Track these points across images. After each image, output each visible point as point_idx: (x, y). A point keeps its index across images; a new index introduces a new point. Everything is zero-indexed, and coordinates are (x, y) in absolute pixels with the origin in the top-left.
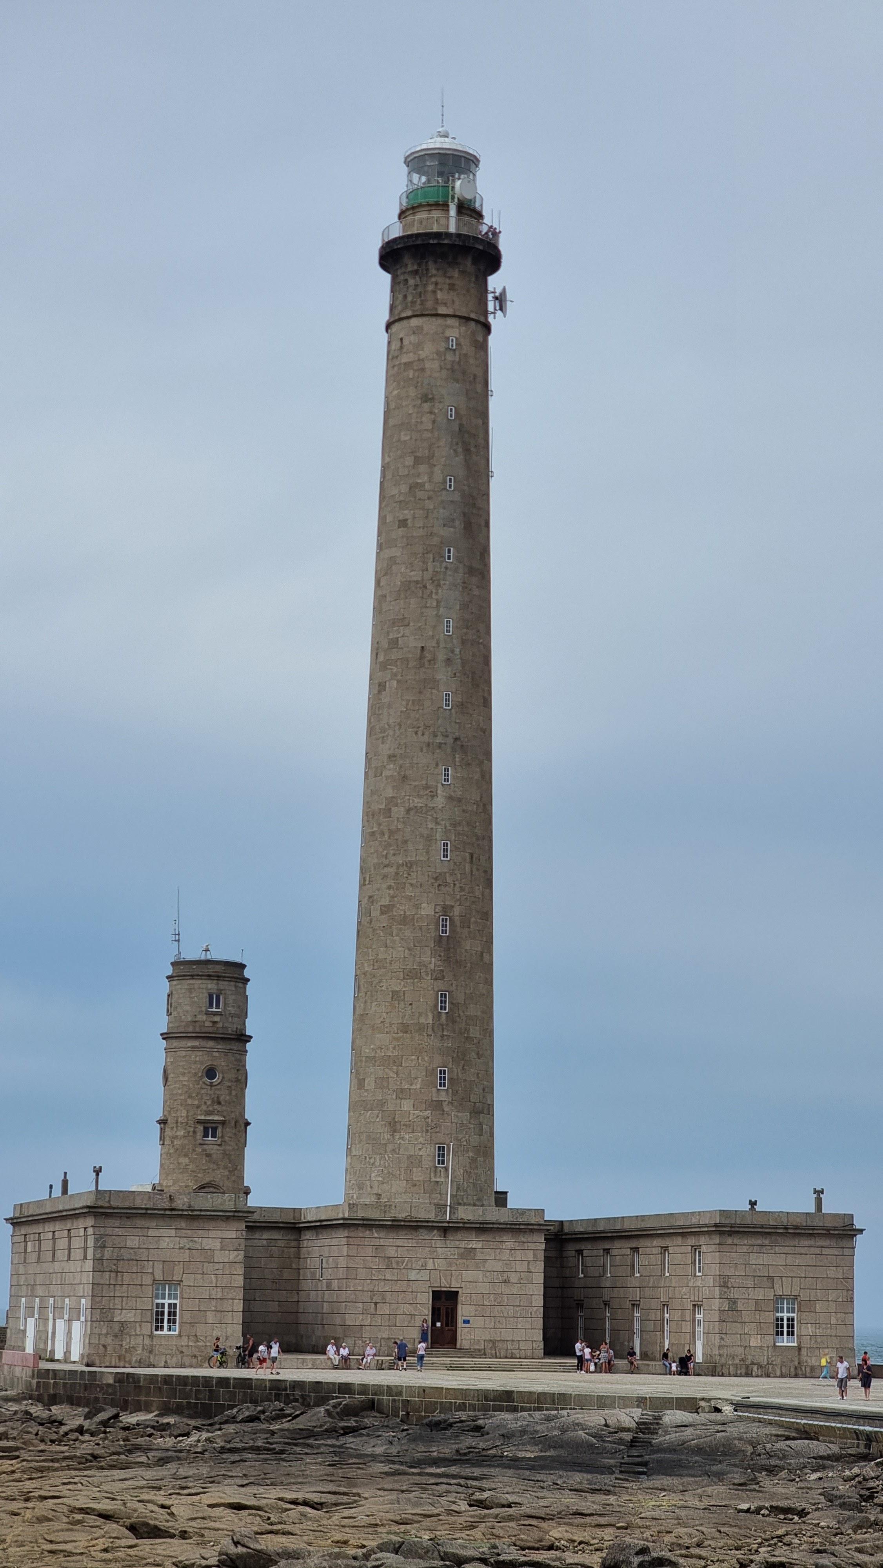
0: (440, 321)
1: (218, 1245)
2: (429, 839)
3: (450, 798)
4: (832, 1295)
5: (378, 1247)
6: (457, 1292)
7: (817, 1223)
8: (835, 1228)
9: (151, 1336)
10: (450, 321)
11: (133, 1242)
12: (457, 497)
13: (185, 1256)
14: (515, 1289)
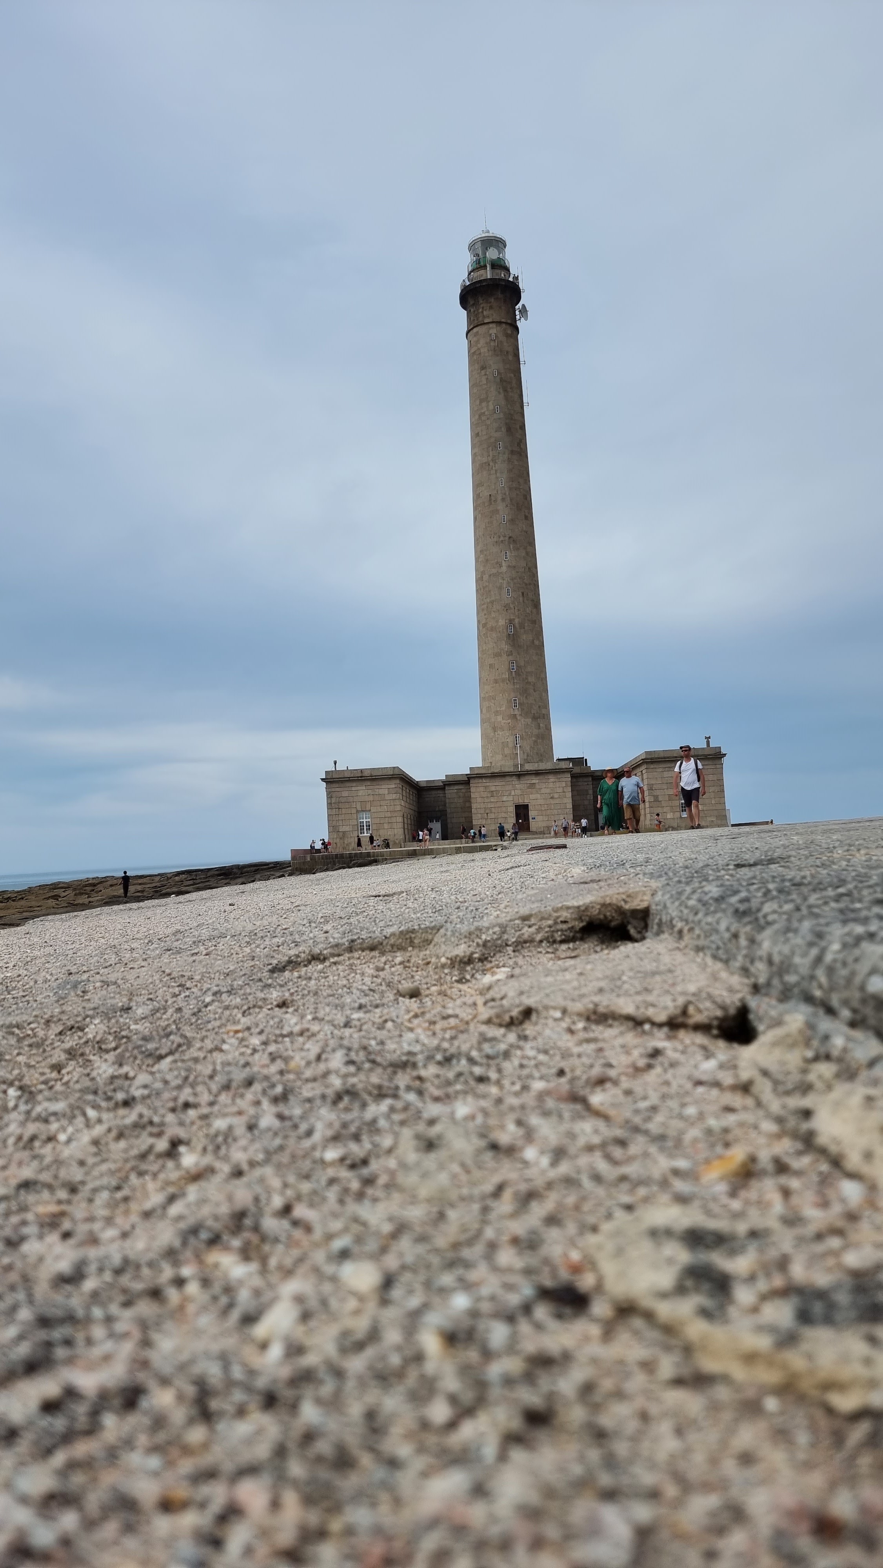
0: (486, 327)
1: (386, 792)
2: (500, 588)
3: (509, 566)
5: (486, 787)
7: (704, 750)
8: (709, 755)
10: (491, 325)
11: (345, 794)
12: (502, 416)
13: (371, 798)
14: (557, 801)
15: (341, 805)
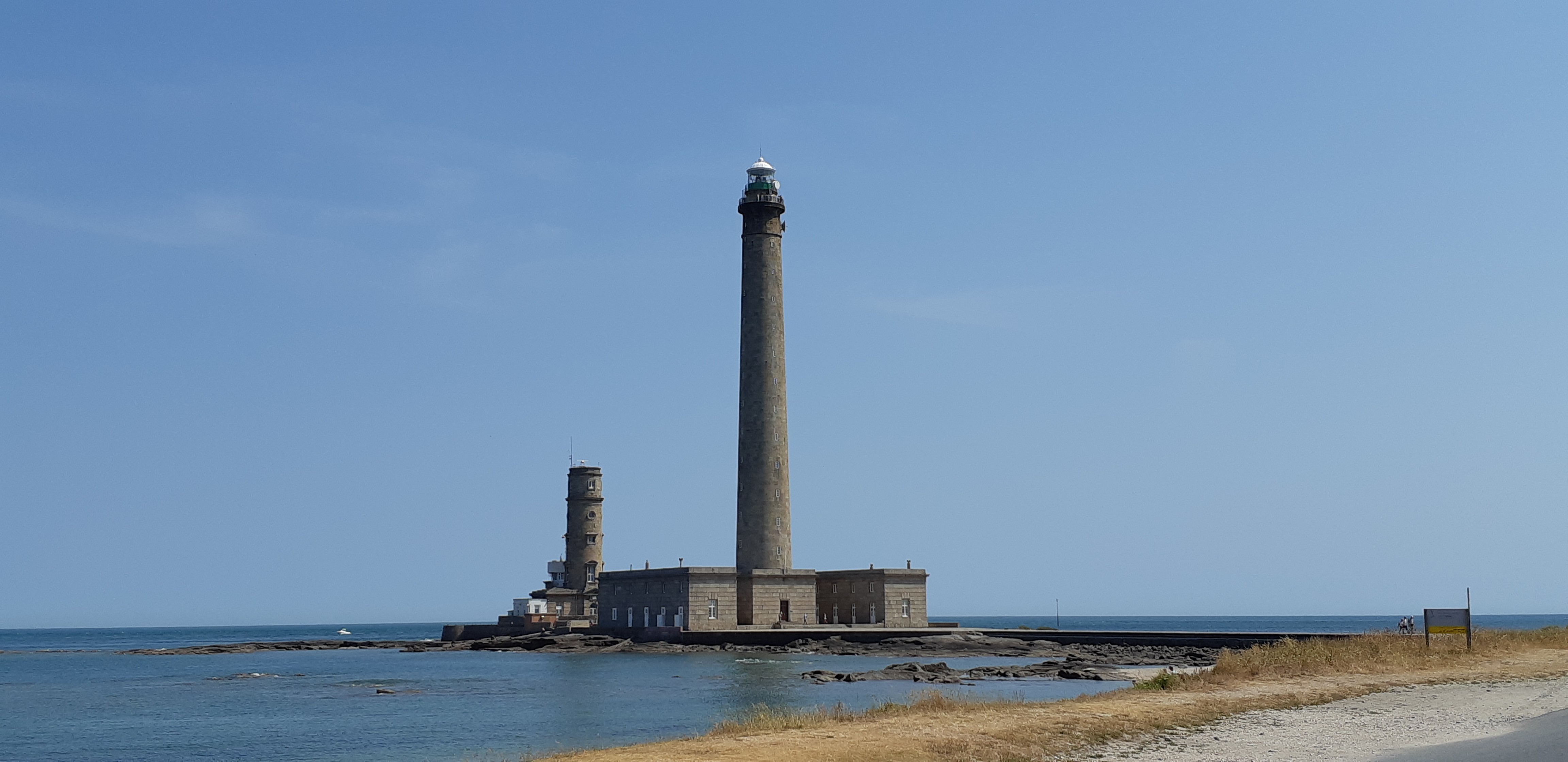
0: (768, 236)
1: (728, 586)
4: (920, 599)
5: (763, 585)
6: (789, 602)
7: (909, 572)
8: (917, 575)
9: (709, 619)
10: (771, 236)
11: (701, 585)
13: (718, 591)
14: (807, 599)
15: (698, 594)
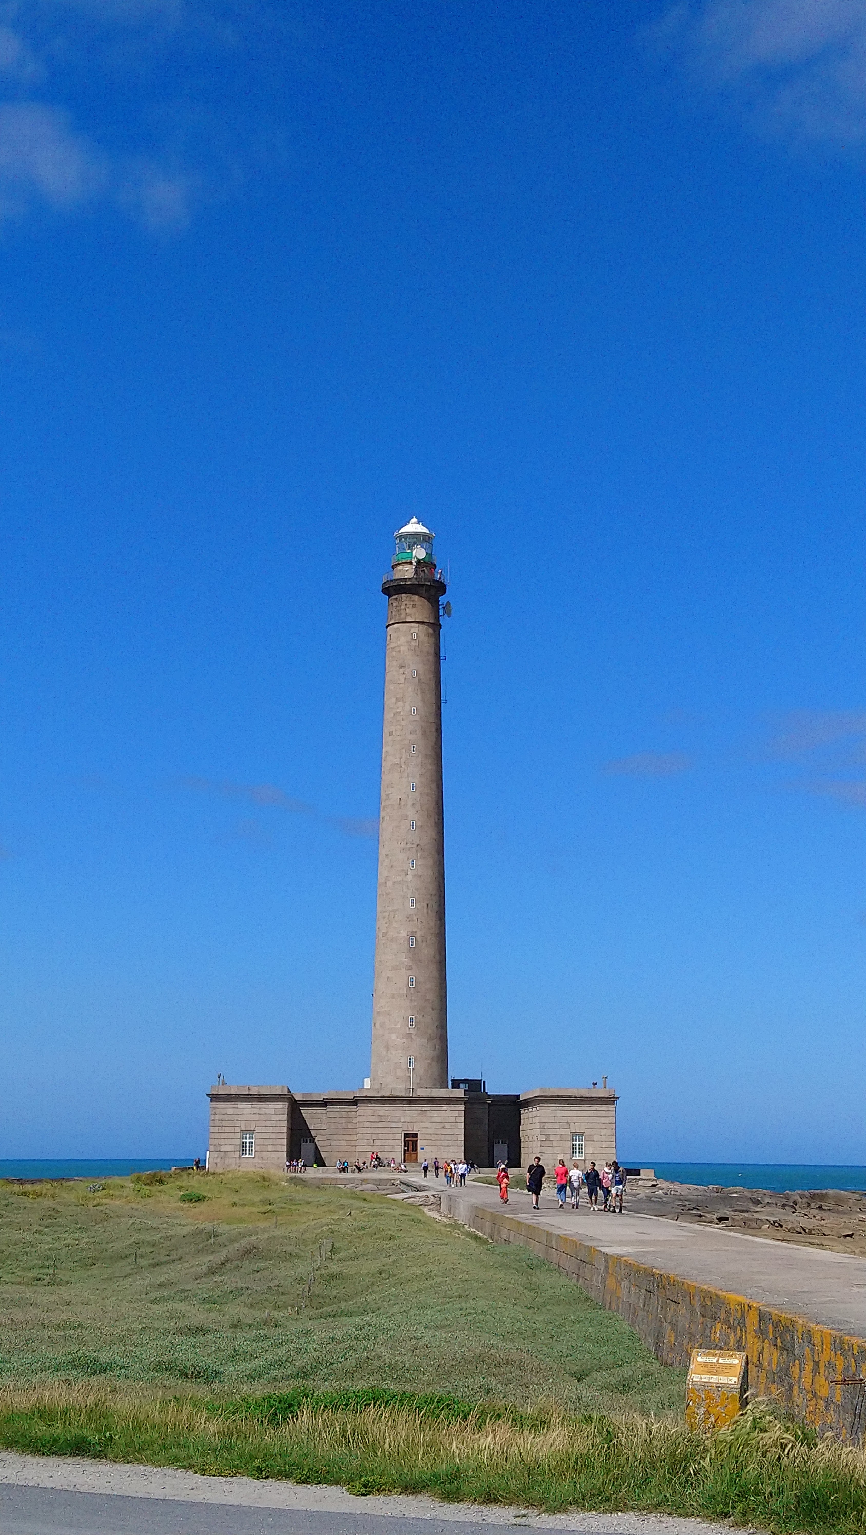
0: (408, 625)
1: (273, 1111)
2: (404, 897)
3: (415, 876)
4: (603, 1132)
5: (375, 1111)
6: (417, 1134)
8: (603, 1097)
9: (240, 1158)
10: (412, 624)
11: (230, 1111)
12: (417, 718)
13: (256, 1117)
14: (448, 1131)
15: (224, 1123)
